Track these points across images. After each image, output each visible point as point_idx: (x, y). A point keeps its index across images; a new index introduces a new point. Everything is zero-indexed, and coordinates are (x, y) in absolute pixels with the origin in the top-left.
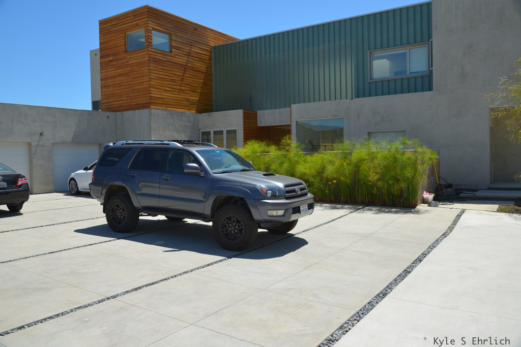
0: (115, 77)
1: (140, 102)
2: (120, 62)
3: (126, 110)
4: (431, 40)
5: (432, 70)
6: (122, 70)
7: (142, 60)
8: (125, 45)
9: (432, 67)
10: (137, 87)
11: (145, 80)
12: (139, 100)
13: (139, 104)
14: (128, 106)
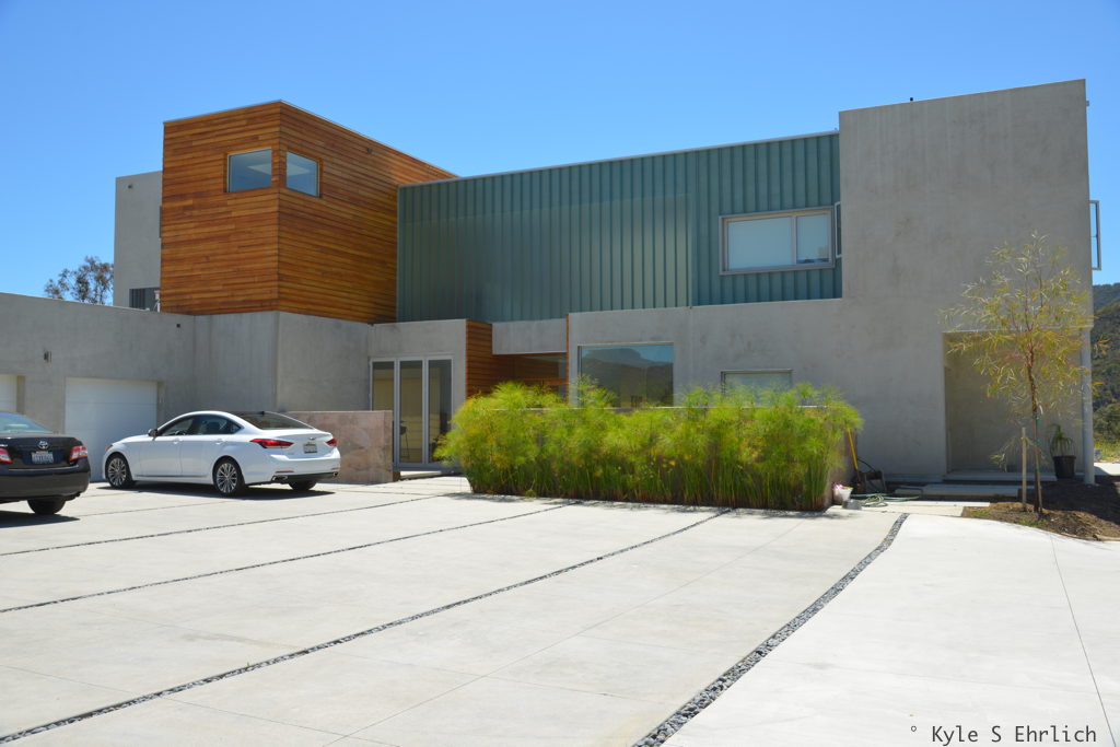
0: (197, 241)
1: (254, 297)
2: (210, 211)
3: (220, 311)
4: (836, 204)
5: (840, 259)
6: (216, 228)
7: (263, 211)
8: (225, 177)
9: (839, 252)
10: (248, 266)
11: (269, 252)
12: (251, 291)
13: (250, 301)
14: (224, 303)
